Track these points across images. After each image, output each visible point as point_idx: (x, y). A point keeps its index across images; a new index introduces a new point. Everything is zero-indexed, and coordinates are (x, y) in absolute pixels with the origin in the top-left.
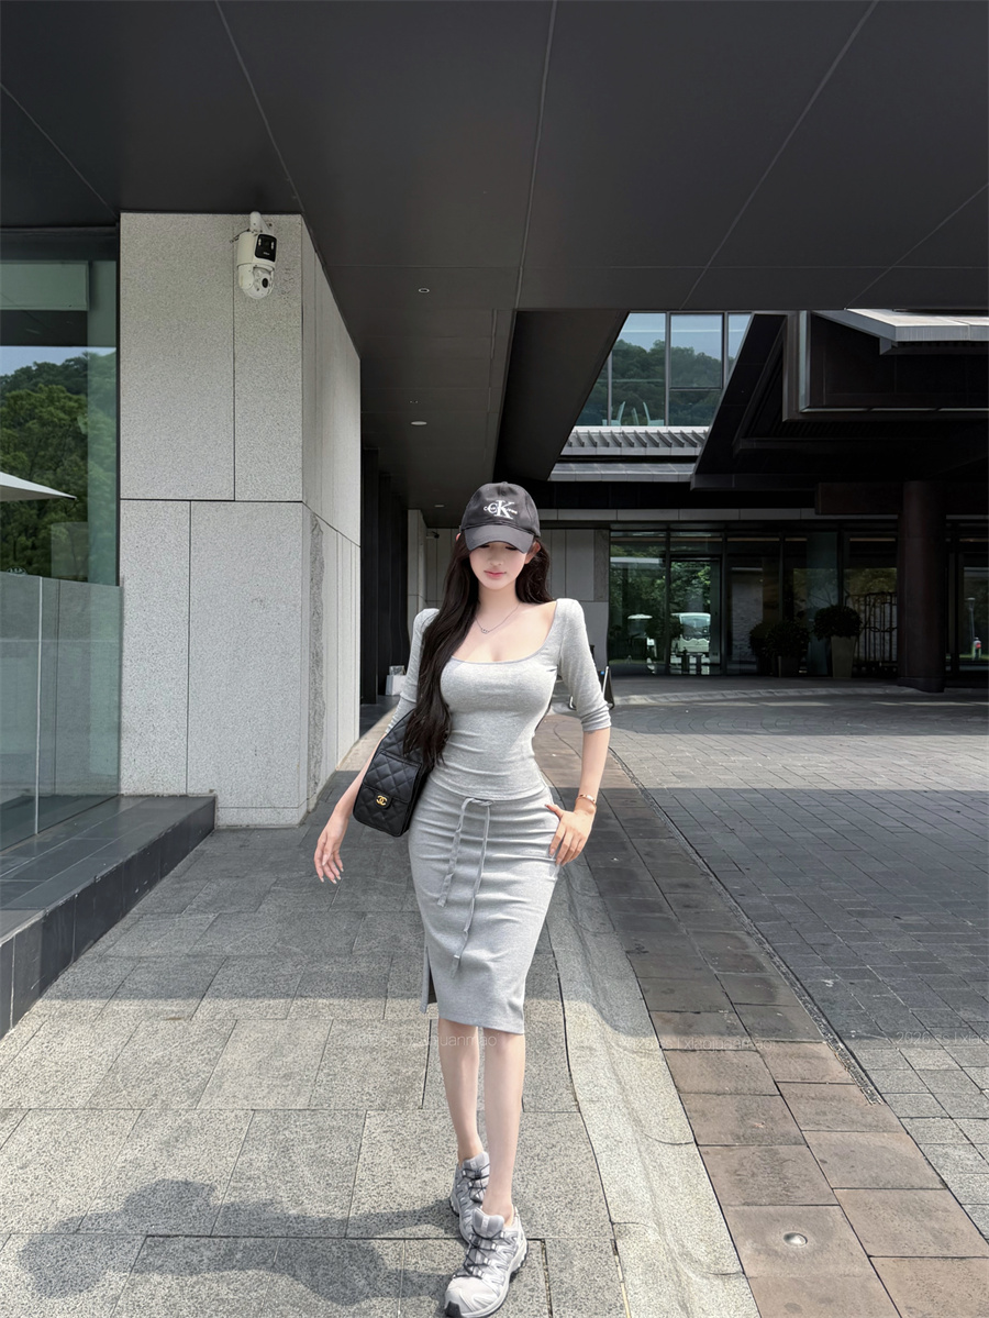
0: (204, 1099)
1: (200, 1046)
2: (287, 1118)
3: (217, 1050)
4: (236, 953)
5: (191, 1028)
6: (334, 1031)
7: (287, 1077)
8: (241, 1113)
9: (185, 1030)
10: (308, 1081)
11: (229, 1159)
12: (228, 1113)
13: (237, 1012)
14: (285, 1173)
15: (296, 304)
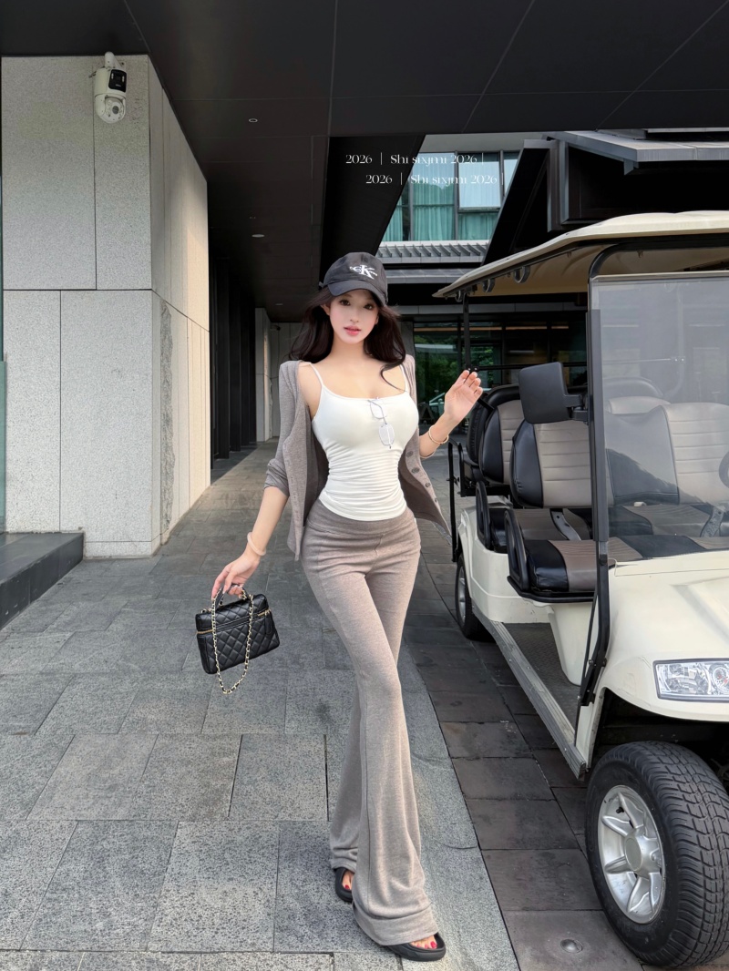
0: (36, 809)
1: (39, 759)
2: (106, 829)
3: (53, 763)
4: (83, 671)
5: (33, 743)
6: (158, 745)
7: (112, 788)
8: (66, 824)
9: (29, 744)
10: (130, 792)
11: (49, 869)
12: (54, 824)
13: (75, 727)
14: (98, 884)
15: (144, 128)
